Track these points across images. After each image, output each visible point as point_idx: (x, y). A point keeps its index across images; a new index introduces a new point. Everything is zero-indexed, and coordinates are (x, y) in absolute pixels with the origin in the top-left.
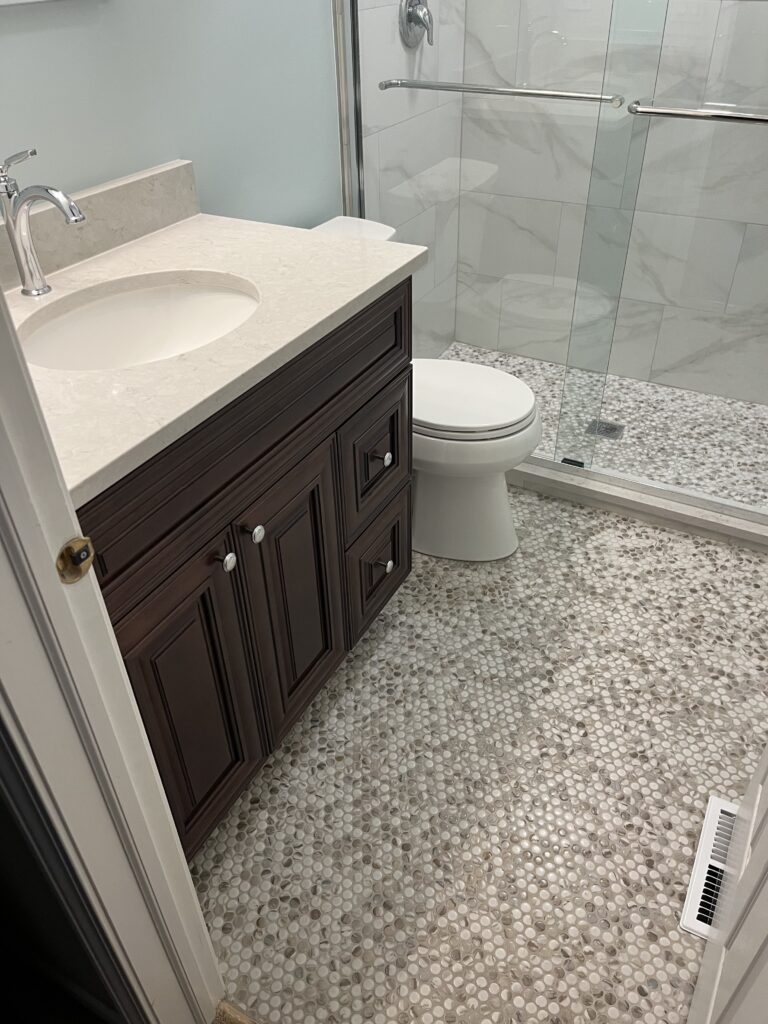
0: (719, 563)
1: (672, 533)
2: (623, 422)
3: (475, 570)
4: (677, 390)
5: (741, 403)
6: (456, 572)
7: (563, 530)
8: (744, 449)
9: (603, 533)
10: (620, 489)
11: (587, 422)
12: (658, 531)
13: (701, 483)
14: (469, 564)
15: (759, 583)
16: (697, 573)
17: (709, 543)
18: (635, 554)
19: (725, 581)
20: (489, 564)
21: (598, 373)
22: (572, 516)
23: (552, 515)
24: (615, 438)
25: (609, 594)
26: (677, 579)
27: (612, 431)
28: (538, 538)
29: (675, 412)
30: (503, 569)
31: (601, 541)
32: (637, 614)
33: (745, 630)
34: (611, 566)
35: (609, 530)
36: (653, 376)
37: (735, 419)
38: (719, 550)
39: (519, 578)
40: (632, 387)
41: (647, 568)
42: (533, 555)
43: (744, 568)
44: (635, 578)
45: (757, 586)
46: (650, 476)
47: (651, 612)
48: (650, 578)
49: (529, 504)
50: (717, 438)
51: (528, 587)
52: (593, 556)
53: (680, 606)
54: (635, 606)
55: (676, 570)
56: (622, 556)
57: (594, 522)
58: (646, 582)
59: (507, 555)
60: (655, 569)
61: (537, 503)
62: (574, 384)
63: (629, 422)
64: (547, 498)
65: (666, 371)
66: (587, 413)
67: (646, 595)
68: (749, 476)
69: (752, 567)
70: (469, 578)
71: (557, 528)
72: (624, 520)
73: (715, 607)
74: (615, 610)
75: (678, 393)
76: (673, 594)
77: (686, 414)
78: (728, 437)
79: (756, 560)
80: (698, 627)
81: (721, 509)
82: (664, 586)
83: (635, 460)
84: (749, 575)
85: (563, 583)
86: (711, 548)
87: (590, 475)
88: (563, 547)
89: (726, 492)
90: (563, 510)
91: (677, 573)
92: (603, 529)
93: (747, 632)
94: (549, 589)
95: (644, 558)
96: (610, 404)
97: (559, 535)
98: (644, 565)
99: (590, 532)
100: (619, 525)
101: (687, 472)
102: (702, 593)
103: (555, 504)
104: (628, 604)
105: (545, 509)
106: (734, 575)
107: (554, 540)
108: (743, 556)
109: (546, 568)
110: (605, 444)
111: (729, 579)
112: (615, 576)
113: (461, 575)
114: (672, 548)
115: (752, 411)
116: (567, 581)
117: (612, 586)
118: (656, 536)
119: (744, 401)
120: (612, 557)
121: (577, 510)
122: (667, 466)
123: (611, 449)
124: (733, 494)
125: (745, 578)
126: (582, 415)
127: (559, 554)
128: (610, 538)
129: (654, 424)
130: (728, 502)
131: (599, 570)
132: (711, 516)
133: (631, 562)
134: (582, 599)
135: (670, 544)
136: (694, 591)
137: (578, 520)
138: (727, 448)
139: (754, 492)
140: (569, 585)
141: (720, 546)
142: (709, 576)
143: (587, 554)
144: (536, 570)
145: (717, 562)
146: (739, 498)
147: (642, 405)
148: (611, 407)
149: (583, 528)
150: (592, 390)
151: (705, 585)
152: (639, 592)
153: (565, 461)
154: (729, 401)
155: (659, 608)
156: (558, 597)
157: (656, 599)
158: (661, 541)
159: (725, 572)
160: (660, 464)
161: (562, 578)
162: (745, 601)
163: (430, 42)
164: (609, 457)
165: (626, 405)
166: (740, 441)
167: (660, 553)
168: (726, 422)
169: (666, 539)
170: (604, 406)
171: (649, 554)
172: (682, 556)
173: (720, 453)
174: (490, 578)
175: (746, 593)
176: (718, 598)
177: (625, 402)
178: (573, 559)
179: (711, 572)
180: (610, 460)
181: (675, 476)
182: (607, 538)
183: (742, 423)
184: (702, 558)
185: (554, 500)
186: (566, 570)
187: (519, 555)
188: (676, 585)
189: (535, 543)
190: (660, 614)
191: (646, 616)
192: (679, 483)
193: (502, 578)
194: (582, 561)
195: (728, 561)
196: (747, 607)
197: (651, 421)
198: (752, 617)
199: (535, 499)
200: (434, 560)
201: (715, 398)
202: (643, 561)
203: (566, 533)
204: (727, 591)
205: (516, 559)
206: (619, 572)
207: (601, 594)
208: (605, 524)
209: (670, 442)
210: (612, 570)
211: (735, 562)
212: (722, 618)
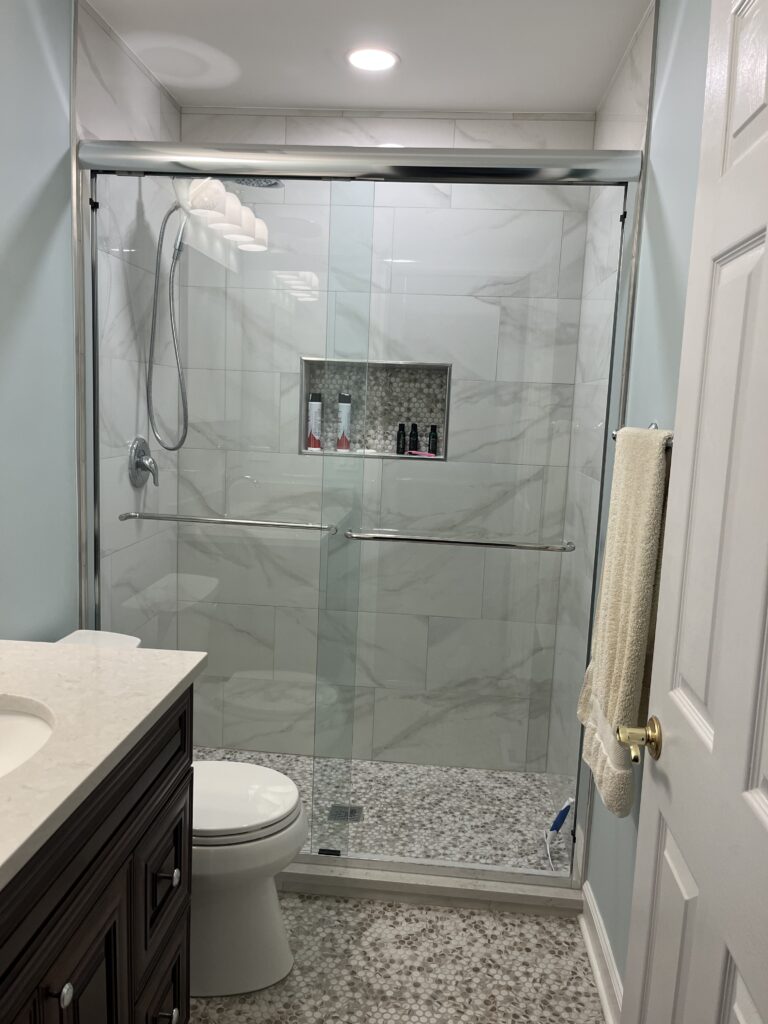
0: (489, 932)
1: (437, 910)
2: (360, 803)
3: (253, 1003)
4: (398, 765)
5: (454, 770)
6: (232, 1012)
7: (335, 931)
8: (471, 812)
9: (375, 925)
10: (379, 872)
11: (328, 809)
12: (424, 912)
13: (447, 852)
14: (245, 997)
15: (529, 946)
16: (474, 949)
17: (473, 914)
18: (409, 941)
19: (500, 952)
20: (266, 992)
21: (324, 758)
22: (339, 913)
23: (320, 916)
24: (357, 821)
25: (399, 996)
26: (458, 961)
27: (354, 813)
28: (312, 948)
29: (402, 786)
30: (284, 993)
31: (375, 935)
32: (433, 1011)
33: (534, 1000)
34: (392, 961)
35: (380, 921)
36: (376, 755)
37: (454, 785)
38: (484, 919)
39: (304, 1000)
40: (359, 768)
41: (427, 955)
42: (311, 969)
43: (512, 933)
44: (419, 969)
45: (528, 950)
46: (401, 854)
47: (445, 1004)
48: (433, 966)
49: (293, 909)
50: (446, 805)
51: (315, 1009)
52: (372, 954)
53: (469, 990)
54: (428, 1003)
55: (454, 951)
56: (399, 948)
57: (362, 915)
58: (430, 971)
59: (285, 975)
60: (435, 955)
61: (301, 905)
62: (306, 771)
63: (365, 802)
64: (309, 898)
65: (386, 748)
66: (324, 799)
67: (435, 986)
68: (485, 837)
69: (517, 931)
70: (249, 1015)
71: (328, 931)
72: (390, 906)
73: (501, 983)
74: (411, 1012)
75: (401, 767)
76: (459, 978)
77: (414, 786)
78: (454, 803)
79: (517, 922)
80: (493, 1009)
81: (474, 874)
82: (447, 971)
83: (383, 840)
84: (517, 939)
85: (350, 994)
86: (476, 918)
87: (347, 864)
88: (339, 951)
89: (471, 857)
90: (329, 909)
91: (455, 954)
92: (372, 921)
93: (538, 1002)
94: (338, 1005)
95: (421, 944)
96: (343, 787)
97: (332, 938)
98: (423, 953)
99: (361, 929)
100: (387, 914)
101: (432, 843)
102: (484, 970)
103: (319, 903)
104: (421, 1002)
105: (310, 910)
106: (506, 943)
107: (329, 945)
108: (507, 921)
109: (328, 980)
110: (352, 828)
111: (502, 948)
112: (399, 973)
113: (239, 1013)
114: (442, 927)
115: (465, 775)
116: (354, 990)
117: (399, 984)
118: (425, 917)
119: (457, 767)
120: (390, 952)
121: (342, 905)
122: (413, 841)
123: (357, 832)
124: (478, 857)
125: (515, 944)
126: (320, 802)
127: (338, 960)
128: (382, 929)
129: (388, 800)
130: (476, 866)
131: (382, 969)
132: (468, 884)
133: (409, 952)
134: (374, 1009)
135: (440, 923)
136: (476, 970)
137: (346, 916)
138: (457, 813)
139: (493, 852)
140: (358, 995)
141: (484, 915)
142: (484, 950)
143: (365, 953)
144: (319, 986)
145: (487, 932)
146: (483, 861)
147: (372, 784)
148: (345, 790)
149: (353, 924)
150: (323, 775)
151: (483, 960)
152: (427, 986)
153: (322, 852)
154: (444, 769)
155: (452, 998)
156: (351, 1013)
157: (445, 989)
158: (430, 922)
159: (497, 942)
160: (405, 839)
161: (347, 988)
162: (523, 969)
163: (156, 483)
164: (358, 841)
165: (358, 785)
166: (465, 804)
167: (433, 935)
168: (449, 789)
169: (434, 919)
170: (340, 790)
171: (423, 938)
172: (453, 933)
173: (453, 819)
174: (272, 1009)
175: (521, 959)
176: (500, 972)
177: (356, 783)
178: (353, 963)
179: (485, 945)
180: (360, 844)
181: (423, 849)
182: (379, 931)
183: (461, 788)
184: (472, 931)
185: (316, 898)
186: (349, 978)
187: (297, 972)
188: (459, 968)
189: (310, 953)
190: (454, 1005)
191: (442, 1010)
192: (428, 856)
193: (286, 1006)
194: (363, 963)
195: (495, 929)
196: (527, 974)
197: (386, 798)
198: (536, 985)
199: (297, 902)
200: (203, 1001)
201: (432, 768)
202: (421, 948)
203: (338, 934)
204: (505, 962)
205: (294, 977)
206: (402, 967)
207: (392, 998)
208: (374, 915)
209: (407, 816)
210: (395, 966)
211: (501, 929)
212: (511, 994)
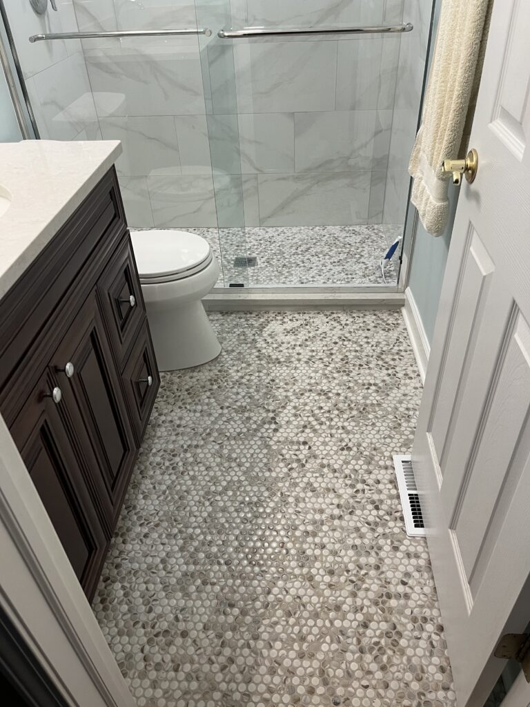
0: (343, 323)
1: (310, 313)
2: (254, 255)
3: (199, 371)
4: (279, 228)
5: (318, 228)
6: (187, 377)
7: (245, 330)
8: (330, 254)
9: (270, 325)
10: (271, 295)
11: (233, 260)
12: (301, 315)
13: (314, 279)
14: (194, 369)
15: (369, 327)
16: (333, 332)
17: (333, 313)
18: (293, 331)
19: (350, 332)
20: (207, 365)
21: (227, 228)
22: (247, 320)
23: (234, 323)
24: (254, 266)
25: (288, 360)
26: (324, 339)
27: (251, 262)
28: (231, 341)
29: (283, 241)
30: (218, 365)
31: (271, 330)
32: (310, 367)
33: (372, 356)
34: (283, 343)
35: (273, 322)
36: (261, 223)
37: (318, 237)
38: (339, 315)
39: (230, 367)
40: (251, 232)
41: (304, 338)
42: (233, 351)
43: (358, 322)
44: (300, 345)
45: (368, 330)
46: (284, 283)
47: (317, 362)
48: (308, 343)
49: (217, 320)
50: (313, 251)
51: (238, 371)
52: (270, 340)
53: (332, 354)
54: (306, 362)
55: (321, 334)
56: (286, 335)
57: (262, 320)
58: (307, 346)
59: (213, 358)
60: (309, 337)
61: (222, 318)
62: (215, 238)
63: (258, 254)
64: (227, 313)
65: (269, 217)
66: (230, 254)
67: (310, 354)
68: (340, 268)
69: (361, 320)
70: (198, 378)
71: (241, 330)
72: (279, 313)
73: (351, 349)
74: (296, 368)
75: (280, 229)
76: (324, 348)
77: (290, 241)
78: (318, 249)
79: (362, 315)
80: (347, 363)
81: (333, 290)
82: (318, 345)
83: (271, 276)
84: (361, 325)
85: (258, 362)
86: (335, 315)
87: (249, 291)
88: (249, 340)
89: (331, 281)
90: (240, 318)
91: (322, 336)
92: (269, 322)
93: (374, 357)
94: (251, 368)
95: (300, 332)
96: (242, 246)
97: (244, 334)
98: (302, 336)
99: (262, 327)
100: (277, 318)
101: (304, 275)
102: (341, 343)
103: (234, 315)
104: (302, 362)
105: (229, 320)
106: (354, 327)
107: (242, 337)
108: (354, 315)
109: (244, 356)
110: (250, 270)
111: (352, 330)
112: (288, 348)
113: (191, 378)
114: (313, 322)
115: (325, 231)
116: (260, 360)
117: (288, 354)
118: (301, 318)
119: (319, 226)
120: (282, 337)
121: (249, 316)
122: (292, 274)
123: (254, 273)
124: (335, 281)
125: (360, 327)
126: (227, 256)
127: (249, 345)
128: (275, 326)
129: (273, 252)
130: (334, 285)
131: (277, 348)
132: (330, 296)
133: (293, 337)
134: (274, 368)
135: (311, 320)
136: (336, 343)
137: (252, 321)
138: (320, 256)
139: (346, 277)
140: (263, 362)
141: (339, 313)
142: (340, 332)
143: (266, 340)
144: (239, 359)
145: (342, 322)
146: (339, 282)
147: (262, 242)
148: (243, 248)
149: (256, 325)
150: (227, 239)
151: (340, 338)
152: (306, 354)
153: (231, 285)
154: (311, 228)
155: (321, 359)
156: (259, 372)
157: (317, 355)
158: (305, 320)
159: (348, 327)
160: (287, 274)
161: (256, 359)
162: (365, 340)
163: (54, 8)
164: (255, 278)
165: (252, 244)
166: (326, 249)
167: (308, 327)
168: (314, 241)
169: (308, 318)
170: (240, 248)
171: (302, 329)
172: (321, 325)
173: (318, 259)
174: (212, 374)
175: (365, 335)
176: (351, 343)
177: (250, 242)
178: (258, 346)
179: (341, 329)
180: (256, 280)
181: (299, 279)
182: (274, 327)
183: (323, 239)
184: (333, 323)
185: (232, 313)
186: (257, 354)
187: (224, 353)
188: (324, 343)
189: (230, 343)
190: (323, 362)
191: (315, 366)
192: (302, 283)
193: (220, 371)
194: (265, 345)
195: (347, 320)
196: (368, 343)
197: (271, 250)
198: (373, 348)
199: (220, 316)
200: (169, 373)
201: (302, 228)
202: (300, 335)
203: (248, 331)
204: (354, 337)
205: (223, 356)
206: (289, 345)
207: (284, 362)
208: (269, 320)
209: (287, 260)
210: (285, 345)
211: (352, 320)
212: (358, 354)
